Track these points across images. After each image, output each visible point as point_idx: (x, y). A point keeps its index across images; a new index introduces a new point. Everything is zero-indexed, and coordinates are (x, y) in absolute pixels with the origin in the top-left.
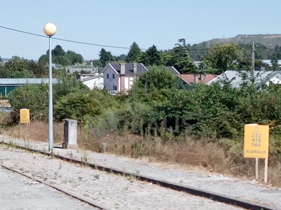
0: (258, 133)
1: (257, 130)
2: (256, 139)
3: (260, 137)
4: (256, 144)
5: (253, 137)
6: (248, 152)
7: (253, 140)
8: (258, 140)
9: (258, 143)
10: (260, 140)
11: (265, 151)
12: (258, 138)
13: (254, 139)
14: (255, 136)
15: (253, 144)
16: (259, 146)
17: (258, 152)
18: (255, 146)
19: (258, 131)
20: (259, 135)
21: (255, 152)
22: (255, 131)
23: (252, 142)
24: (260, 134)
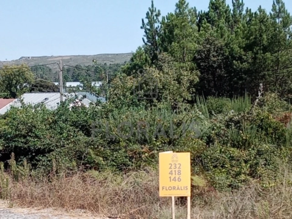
0: (177, 163)
1: (175, 159)
2: (175, 171)
3: (179, 168)
4: (175, 178)
5: (170, 168)
6: (164, 190)
7: (171, 173)
8: (177, 172)
9: (177, 176)
10: (179, 173)
11: (186, 187)
12: (177, 170)
13: (172, 171)
14: (173, 167)
15: (170, 178)
16: (179, 179)
17: (178, 189)
18: (173, 180)
19: (177, 161)
20: (178, 166)
21: (174, 188)
22: (173, 161)
23: (170, 175)
24: (179, 164)
